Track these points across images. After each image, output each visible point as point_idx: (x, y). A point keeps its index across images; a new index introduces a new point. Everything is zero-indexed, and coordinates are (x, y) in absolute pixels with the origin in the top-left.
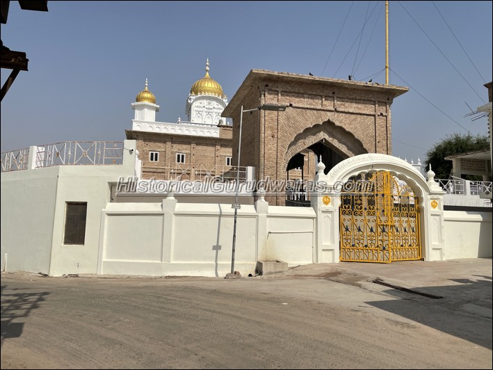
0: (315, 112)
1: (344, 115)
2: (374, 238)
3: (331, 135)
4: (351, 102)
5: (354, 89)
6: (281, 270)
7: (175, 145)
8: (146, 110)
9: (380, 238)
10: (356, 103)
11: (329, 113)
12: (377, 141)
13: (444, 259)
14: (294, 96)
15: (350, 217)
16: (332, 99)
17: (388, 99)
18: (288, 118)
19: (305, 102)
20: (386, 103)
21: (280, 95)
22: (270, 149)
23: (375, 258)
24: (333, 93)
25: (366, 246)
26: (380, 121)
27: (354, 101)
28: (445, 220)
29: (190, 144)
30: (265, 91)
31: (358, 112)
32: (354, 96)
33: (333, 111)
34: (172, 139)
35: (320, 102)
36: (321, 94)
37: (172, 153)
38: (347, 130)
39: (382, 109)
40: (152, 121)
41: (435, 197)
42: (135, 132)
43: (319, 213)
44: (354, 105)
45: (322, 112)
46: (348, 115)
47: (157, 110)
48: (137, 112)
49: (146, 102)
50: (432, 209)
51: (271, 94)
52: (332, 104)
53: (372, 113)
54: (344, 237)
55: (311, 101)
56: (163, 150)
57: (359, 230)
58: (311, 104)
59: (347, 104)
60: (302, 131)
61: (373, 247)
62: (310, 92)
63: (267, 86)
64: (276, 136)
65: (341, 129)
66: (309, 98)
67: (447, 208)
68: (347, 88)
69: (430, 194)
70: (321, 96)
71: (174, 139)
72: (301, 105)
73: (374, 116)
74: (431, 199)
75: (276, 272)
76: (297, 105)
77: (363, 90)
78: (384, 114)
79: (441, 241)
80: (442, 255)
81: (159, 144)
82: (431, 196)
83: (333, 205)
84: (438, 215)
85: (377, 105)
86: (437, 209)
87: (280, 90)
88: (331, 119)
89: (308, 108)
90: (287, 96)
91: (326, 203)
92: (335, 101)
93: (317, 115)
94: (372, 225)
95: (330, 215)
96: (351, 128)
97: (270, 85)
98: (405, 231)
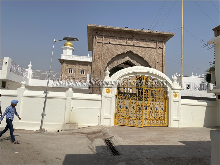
0: (123, 46)
1: (138, 48)
2: (135, 113)
3: (132, 58)
4: (143, 41)
5: (145, 34)
6: (73, 128)
7: (80, 66)
8: (68, 50)
9: (138, 113)
10: (145, 42)
11: (130, 47)
12: (157, 62)
13: (180, 127)
14: (111, 38)
15: (122, 101)
16: (132, 40)
17: (164, 40)
18: (108, 49)
19: (118, 41)
20: (163, 42)
21: (104, 37)
22: (98, 65)
23: (134, 124)
24: (133, 37)
25: (130, 117)
26: (159, 51)
27: (145, 41)
28: (182, 104)
29: (87, 65)
30: (96, 36)
31: (147, 46)
32: (145, 38)
33: (132, 46)
34: (79, 63)
35: (126, 41)
36: (126, 37)
37: (79, 69)
38: (140, 56)
39: (160, 45)
40: (70, 55)
41: (176, 91)
42: (63, 60)
43: (103, 98)
44: (145, 43)
45: (126, 46)
46: (141, 48)
47: (73, 50)
48: (64, 51)
49: (68, 46)
50: (174, 98)
51: (99, 37)
52: (132, 42)
53: (154, 47)
54: (119, 112)
55: (120, 41)
56: (75, 68)
57: (127, 108)
58: (121, 42)
59: (140, 42)
60: (115, 56)
61: (134, 118)
62: (120, 36)
63: (97, 33)
64: (101, 59)
65: (137, 55)
66: (119, 39)
67: (183, 97)
68: (141, 34)
69: (173, 89)
70: (126, 38)
71: (80, 63)
72: (115, 43)
73: (156, 48)
74: (174, 92)
75: (70, 130)
76: (113, 43)
77: (150, 35)
78: (161, 47)
79: (179, 116)
80: (179, 124)
81: (73, 65)
82: (173, 91)
83: (112, 94)
84: (178, 102)
85: (157, 43)
86: (177, 98)
87: (104, 35)
88: (131, 50)
89: (119, 45)
90: (108, 38)
91: (108, 92)
92: (134, 41)
93: (123, 48)
94: (134, 105)
95: (110, 99)
96: (142, 55)
97: (99, 32)
98: (157, 109)
